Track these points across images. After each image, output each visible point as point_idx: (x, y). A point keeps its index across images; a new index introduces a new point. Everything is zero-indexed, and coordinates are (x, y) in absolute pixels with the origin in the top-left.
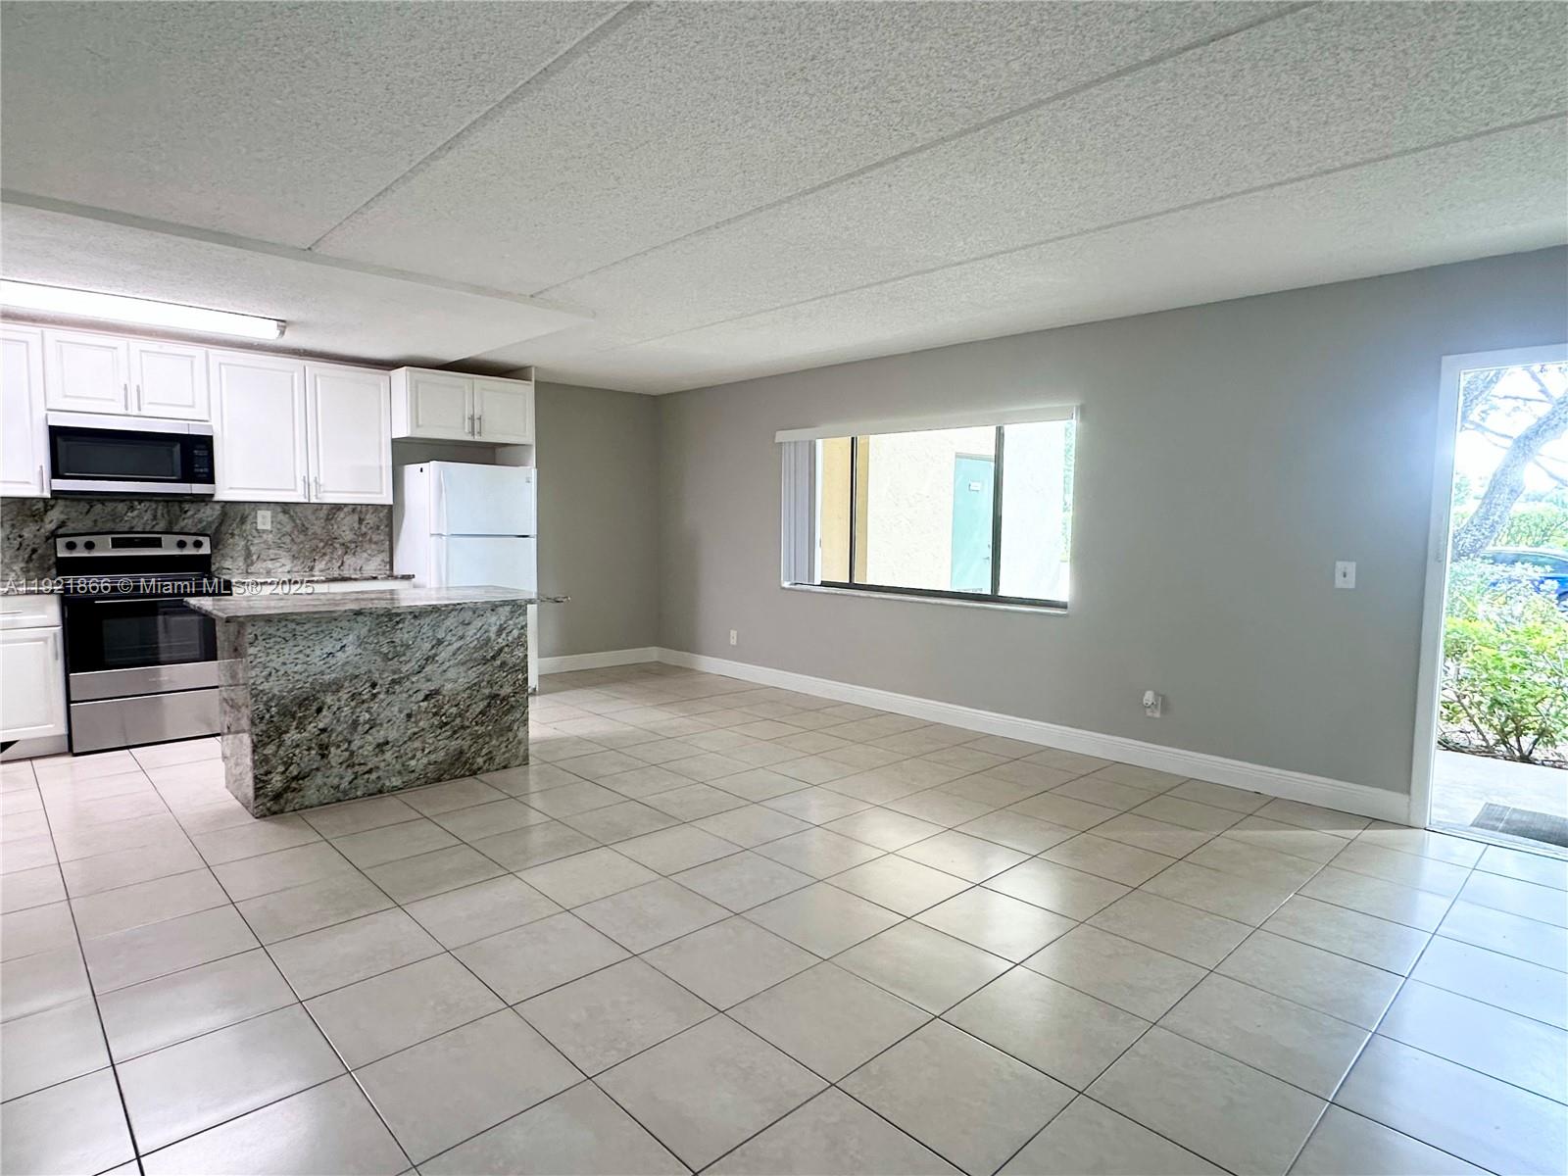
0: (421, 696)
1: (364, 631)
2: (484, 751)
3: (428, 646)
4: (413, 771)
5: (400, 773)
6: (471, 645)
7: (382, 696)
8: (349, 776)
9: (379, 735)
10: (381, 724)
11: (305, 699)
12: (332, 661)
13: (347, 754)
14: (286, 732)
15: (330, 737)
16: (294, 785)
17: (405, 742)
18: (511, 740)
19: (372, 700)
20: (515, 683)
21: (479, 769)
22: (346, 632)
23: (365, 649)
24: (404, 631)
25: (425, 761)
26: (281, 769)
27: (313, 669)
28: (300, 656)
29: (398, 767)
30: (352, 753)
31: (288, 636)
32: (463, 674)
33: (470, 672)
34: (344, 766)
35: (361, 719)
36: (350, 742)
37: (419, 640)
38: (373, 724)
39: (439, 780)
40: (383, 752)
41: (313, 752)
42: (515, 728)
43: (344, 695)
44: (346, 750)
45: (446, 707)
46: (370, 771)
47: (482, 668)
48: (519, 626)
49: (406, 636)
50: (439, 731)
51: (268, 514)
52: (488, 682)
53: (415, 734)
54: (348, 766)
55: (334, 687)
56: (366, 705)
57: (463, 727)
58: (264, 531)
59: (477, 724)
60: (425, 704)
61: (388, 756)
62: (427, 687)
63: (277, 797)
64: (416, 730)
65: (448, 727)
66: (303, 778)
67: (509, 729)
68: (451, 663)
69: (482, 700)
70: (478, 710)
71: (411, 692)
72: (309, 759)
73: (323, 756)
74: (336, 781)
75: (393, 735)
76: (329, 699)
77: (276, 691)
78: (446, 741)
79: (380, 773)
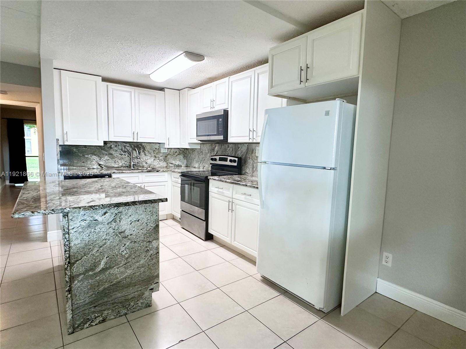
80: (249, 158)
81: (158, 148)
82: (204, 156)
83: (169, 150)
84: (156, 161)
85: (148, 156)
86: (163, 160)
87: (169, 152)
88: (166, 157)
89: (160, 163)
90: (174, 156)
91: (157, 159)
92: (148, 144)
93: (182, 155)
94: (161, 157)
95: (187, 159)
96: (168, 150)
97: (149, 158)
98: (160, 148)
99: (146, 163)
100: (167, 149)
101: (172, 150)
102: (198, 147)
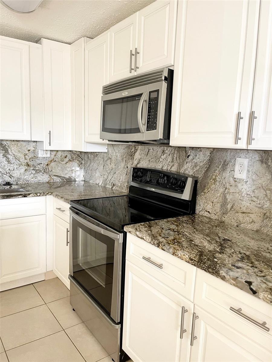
81: (34, 149)
82: (114, 167)
83: (54, 153)
84: (30, 173)
85: (14, 163)
86: (43, 171)
87: (53, 156)
88: (47, 165)
89: (36, 175)
90: (63, 163)
91: (31, 169)
92: (13, 143)
93: (76, 162)
94: (39, 166)
95: (84, 168)
96: (50, 154)
97: (15, 167)
98: (37, 150)
99: (11, 176)
100: (49, 152)
101: (59, 154)
102: (104, 149)
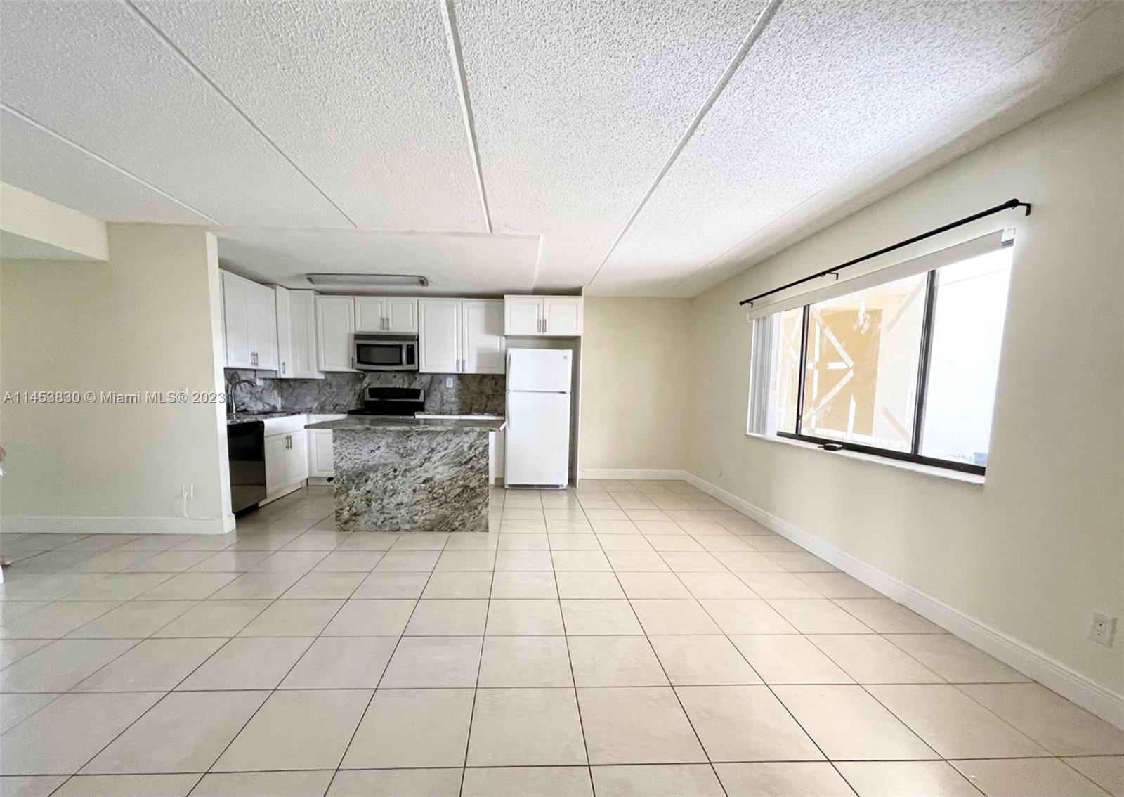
0: (421, 480)
1: (390, 440)
2: (459, 519)
3: (425, 451)
4: (416, 523)
5: (409, 522)
6: (453, 454)
7: (399, 477)
8: (382, 519)
9: (398, 499)
10: (399, 493)
11: (360, 474)
12: (373, 454)
13: (381, 506)
14: (351, 489)
15: (372, 496)
16: (354, 518)
17: (412, 505)
18: (477, 514)
19: (394, 479)
20: (479, 480)
21: (456, 529)
22: (380, 439)
23: (390, 450)
24: (413, 441)
25: (423, 518)
26: (348, 508)
27: (363, 458)
28: (358, 450)
29: (408, 518)
30: (383, 507)
31: (351, 439)
32: (447, 471)
33: (451, 470)
34: (379, 513)
35: (388, 489)
36: (382, 500)
37: (420, 448)
38: (395, 492)
39: (431, 530)
40: (400, 509)
41: (363, 502)
42: (480, 508)
43: (379, 474)
44: (380, 504)
45: (436, 489)
46: (392, 518)
47: (458, 469)
48: (483, 445)
49: (413, 445)
50: (431, 502)
51: (452, 380)
52: (463, 477)
53: (418, 501)
54: (381, 513)
55: (374, 469)
56: (390, 482)
57: (446, 502)
58: (450, 388)
59: (455, 501)
60: (423, 485)
61: (403, 511)
62: (425, 476)
63: (346, 522)
64: (419, 499)
65: (437, 501)
66: (359, 515)
67: (476, 508)
68: (440, 463)
69: (458, 487)
70: (456, 494)
71: (416, 477)
72: (362, 505)
73: (368, 505)
74: (375, 520)
75: (405, 500)
76: (372, 475)
77: (345, 467)
78: (436, 509)
79: (399, 520)
80: (435, 390)
84: (253, 400)
89: (256, 403)
90: (269, 391)
91: (253, 396)
93: (276, 390)
97: (245, 395)
100: (263, 381)
